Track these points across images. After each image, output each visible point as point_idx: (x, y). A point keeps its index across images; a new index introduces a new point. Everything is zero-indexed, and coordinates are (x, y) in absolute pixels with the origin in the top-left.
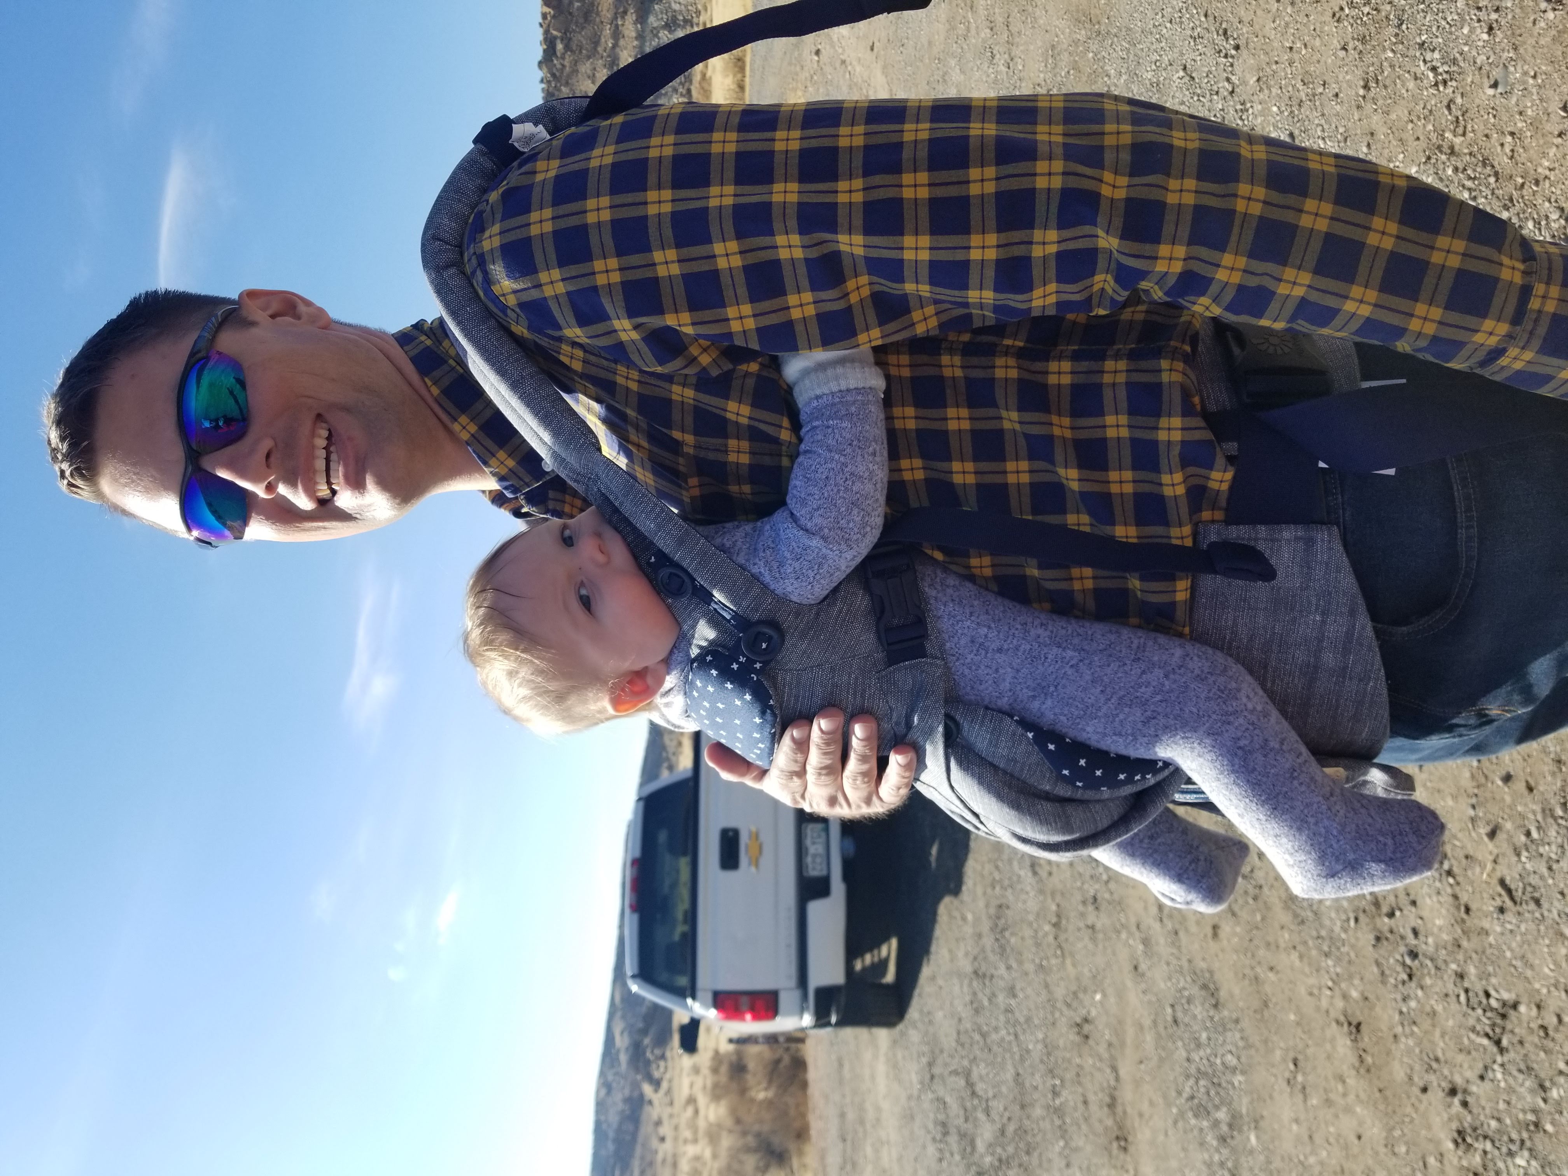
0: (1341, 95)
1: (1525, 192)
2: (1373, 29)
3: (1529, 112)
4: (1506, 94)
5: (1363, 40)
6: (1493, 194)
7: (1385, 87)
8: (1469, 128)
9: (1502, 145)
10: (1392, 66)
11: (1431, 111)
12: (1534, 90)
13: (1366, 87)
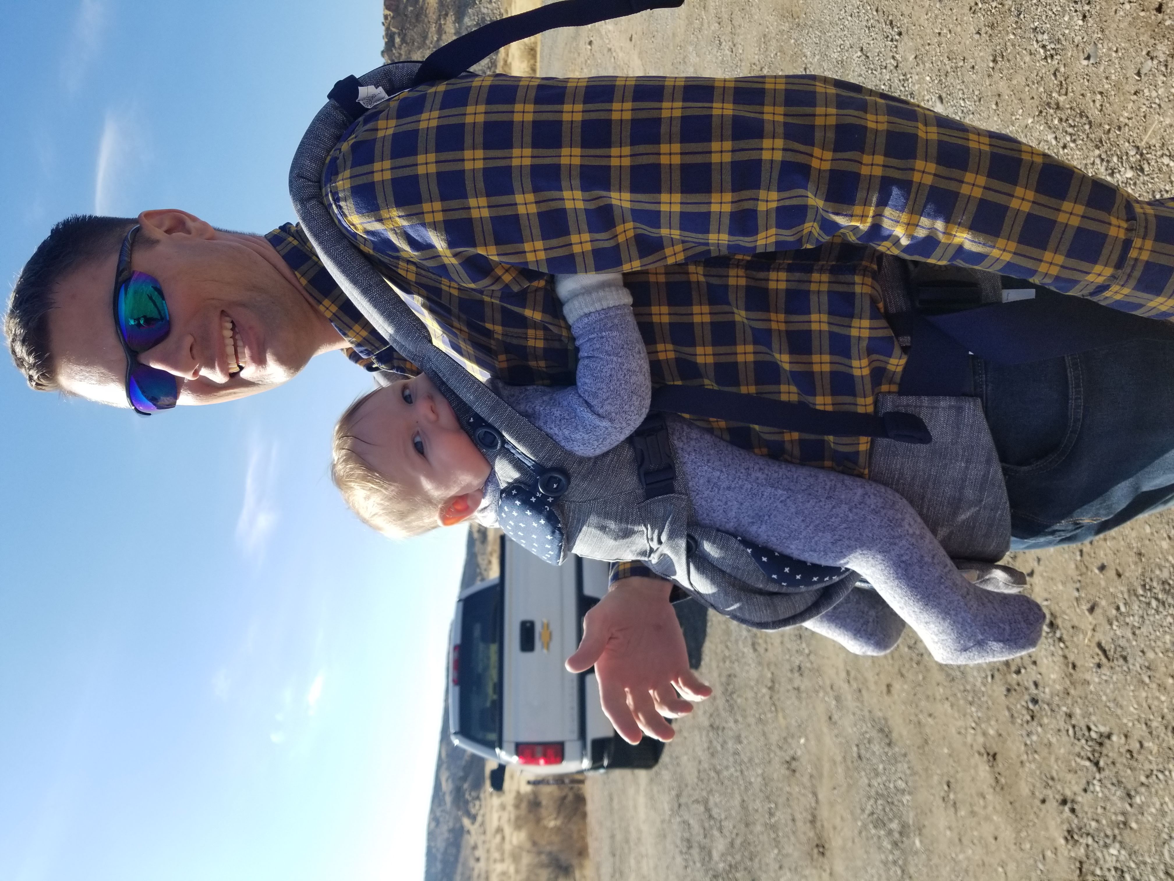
0: (976, 67)
1: (1111, 136)
2: (999, 19)
3: (1113, 77)
4: (1096, 64)
5: (992, 26)
6: (1088, 137)
7: (1009, 60)
8: (1070, 90)
9: (1094, 101)
10: (1013, 45)
11: (1042, 78)
12: (1116, 61)
13: (995, 61)
